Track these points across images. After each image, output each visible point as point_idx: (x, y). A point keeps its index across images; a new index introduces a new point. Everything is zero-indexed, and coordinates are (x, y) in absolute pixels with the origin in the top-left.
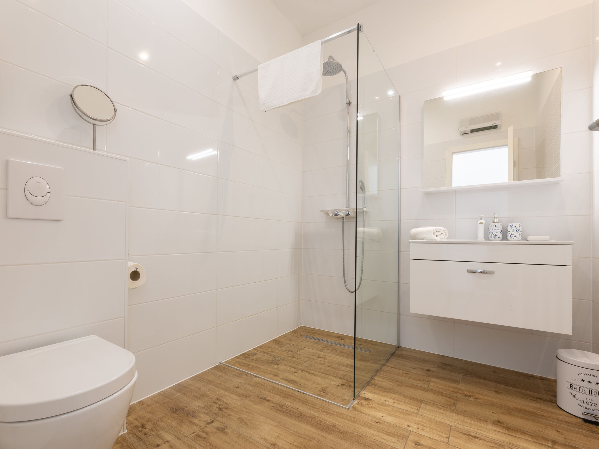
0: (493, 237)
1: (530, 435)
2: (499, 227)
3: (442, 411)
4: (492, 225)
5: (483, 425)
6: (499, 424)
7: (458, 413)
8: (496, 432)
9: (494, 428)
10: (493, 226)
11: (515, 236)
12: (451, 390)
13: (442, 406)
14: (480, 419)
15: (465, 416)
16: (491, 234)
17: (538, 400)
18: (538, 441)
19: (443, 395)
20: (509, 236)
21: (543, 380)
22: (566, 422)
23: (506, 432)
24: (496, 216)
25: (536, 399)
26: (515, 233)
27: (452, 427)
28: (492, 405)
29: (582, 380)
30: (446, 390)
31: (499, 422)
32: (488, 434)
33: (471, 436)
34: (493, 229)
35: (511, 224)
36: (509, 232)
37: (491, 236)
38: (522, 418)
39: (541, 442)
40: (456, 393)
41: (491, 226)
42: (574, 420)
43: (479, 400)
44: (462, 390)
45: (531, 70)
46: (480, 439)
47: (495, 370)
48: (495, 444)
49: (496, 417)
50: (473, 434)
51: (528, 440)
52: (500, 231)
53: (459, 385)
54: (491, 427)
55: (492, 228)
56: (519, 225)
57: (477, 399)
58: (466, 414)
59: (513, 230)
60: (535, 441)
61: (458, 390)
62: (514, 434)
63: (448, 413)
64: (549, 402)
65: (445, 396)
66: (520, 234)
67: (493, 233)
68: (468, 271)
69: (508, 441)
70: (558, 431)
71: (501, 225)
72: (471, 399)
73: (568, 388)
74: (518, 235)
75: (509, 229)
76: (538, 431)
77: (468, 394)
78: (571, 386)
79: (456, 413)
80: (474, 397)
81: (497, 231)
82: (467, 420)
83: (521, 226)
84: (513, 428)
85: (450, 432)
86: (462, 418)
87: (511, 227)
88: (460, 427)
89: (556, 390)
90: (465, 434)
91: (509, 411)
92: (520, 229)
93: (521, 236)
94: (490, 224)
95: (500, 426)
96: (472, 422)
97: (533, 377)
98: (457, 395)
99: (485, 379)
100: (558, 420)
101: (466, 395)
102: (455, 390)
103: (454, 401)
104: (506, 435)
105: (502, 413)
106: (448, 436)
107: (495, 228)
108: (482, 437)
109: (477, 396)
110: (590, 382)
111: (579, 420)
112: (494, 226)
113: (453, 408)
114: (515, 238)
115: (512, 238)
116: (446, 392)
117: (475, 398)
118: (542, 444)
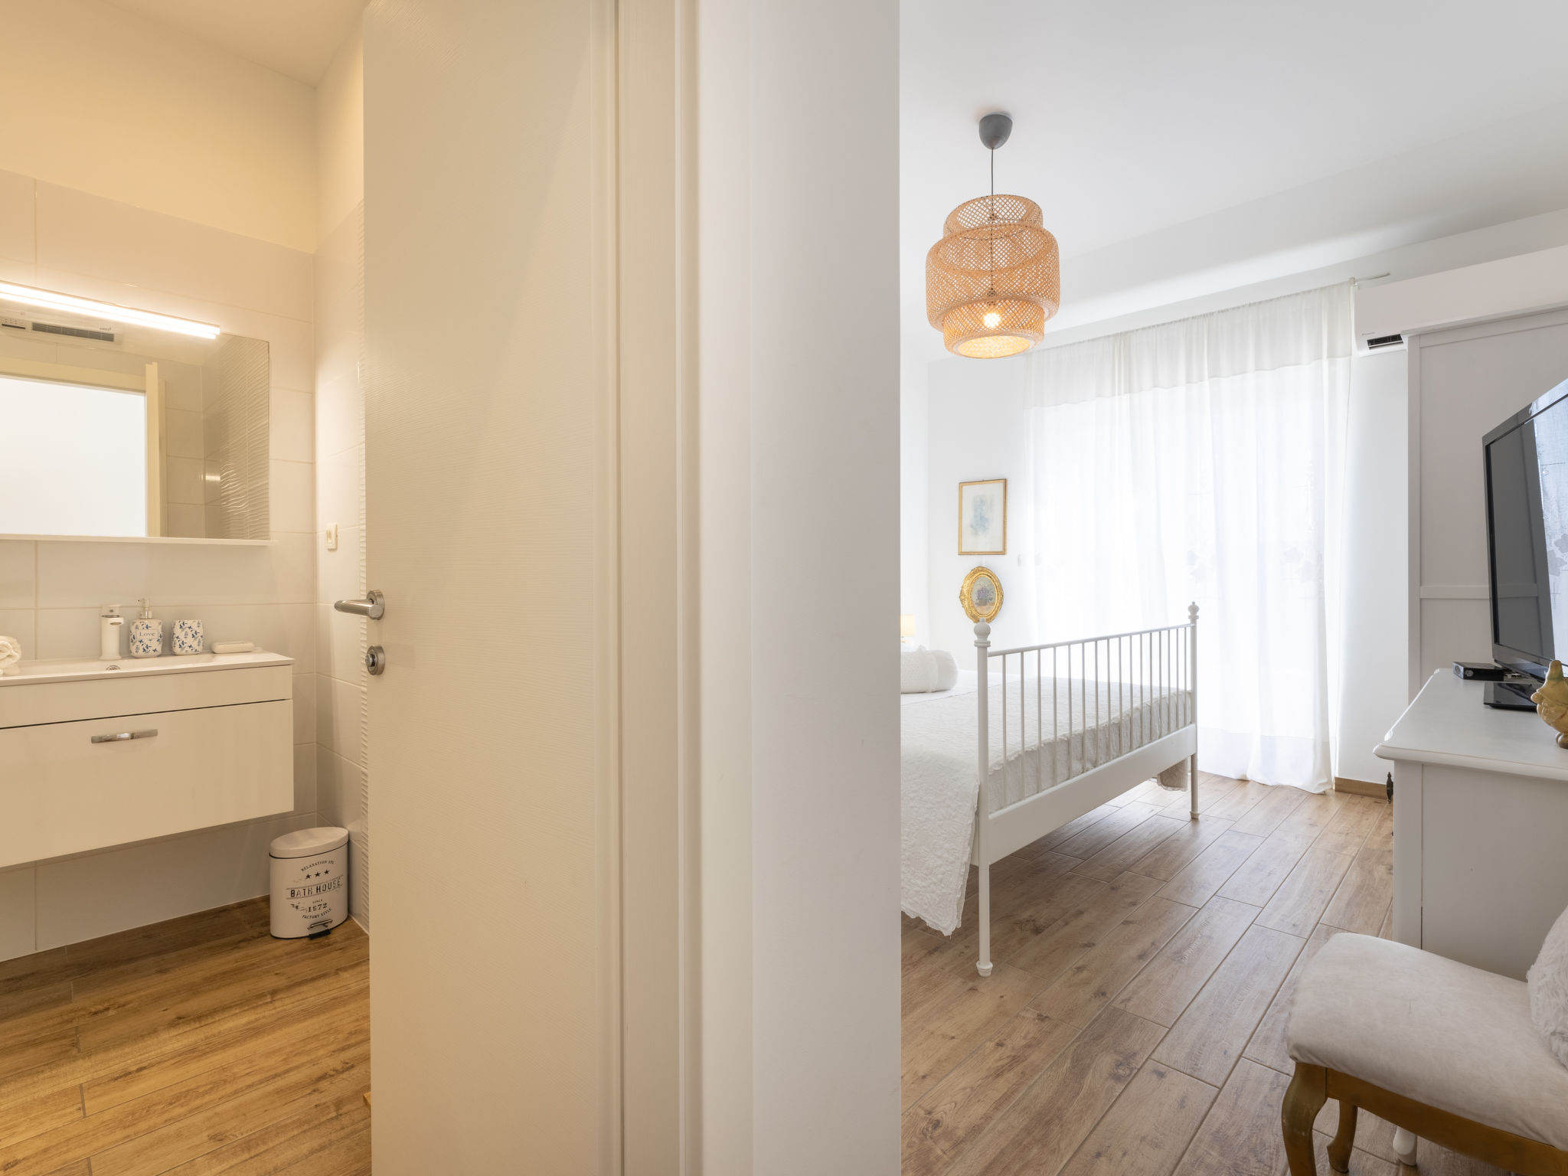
0: (141, 650)
1: (235, 1005)
2: (156, 628)
3: (48, 1074)
4: (140, 625)
5: (149, 1042)
6: (180, 1021)
7: (89, 1054)
8: (178, 1037)
9: (174, 1032)
10: (141, 627)
11: (190, 647)
12: (56, 1022)
13: (45, 1065)
14: (141, 1036)
15: (107, 1049)
16: (138, 643)
17: (242, 945)
18: (251, 1006)
19: (35, 1044)
20: (177, 646)
21: (245, 906)
22: (287, 954)
23: (197, 1025)
24: (147, 604)
25: (236, 945)
26: (190, 641)
27: (83, 1086)
28: (158, 999)
29: (308, 876)
30: (42, 1029)
31: (180, 1018)
32: (163, 1049)
33: (130, 1073)
34: (140, 633)
35: (181, 622)
36: (177, 638)
37: (137, 648)
38: (218, 988)
39: (255, 1005)
40: (71, 1021)
41: (137, 628)
42: (297, 944)
43: (130, 1006)
44: (83, 1009)
45: (218, 326)
46: (151, 1066)
47: (148, 932)
48: (180, 1055)
49: (171, 1015)
50: (134, 1068)
51: (236, 1014)
52: (157, 636)
53: (71, 1002)
54: (165, 1036)
55: (138, 632)
56: (199, 623)
57: (124, 1006)
58: (105, 1047)
59: (186, 634)
60: (246, 1008)
61: (73, 1014)
62: (210, 1020)
63: (66, 1068)
64: (258, 938)
65: (42, 1043)
66: (199, 642)
67: (141, 642)
68: (94, 741)
69: (202, 1036)
70: (276, 974)
71: (160, 623)
72: (111, 1013)
73: (288, 899)
74: (195, 644)
75: (178, 631)
76: (248, 992)
77: (100, 1007)
78: (293, 893)
79: (83, 1058)
80: (117, 1006)
81: (150, 637)
82: (113, 1054)
83: (201, 626)
84: (208, 1012)
85: (82, 1096)
86: (101, 1057)
87: (181, 627)
88: (102, 1073)
89: (269, 913)
90: (116, 1079)
91: (194, 990)
92: (200, 630)
93: (201, 644)
94: (134, 623)
95: (183, 1022)
96: (127, 1050)
97: (225, 910)
98: (75, 1024)
99: (130, 960)
100: (275, 957)
101: (95, 1013)
102: (66, 1018)
103: (70, 1039)
104: (198, 1031)
105: (182, 1002)
106: (80, 1105)
107: (146, 631)
108: (153, 1061)
109: (122, 1000)
110: (318, 875)
111: (305, 940)
112: (145, 626)
113: (74, 1051)
114: (189, 650)
115: (185, 650)
116: (43, 1035)
117: (119, 1007)
118: (257, 1006)
